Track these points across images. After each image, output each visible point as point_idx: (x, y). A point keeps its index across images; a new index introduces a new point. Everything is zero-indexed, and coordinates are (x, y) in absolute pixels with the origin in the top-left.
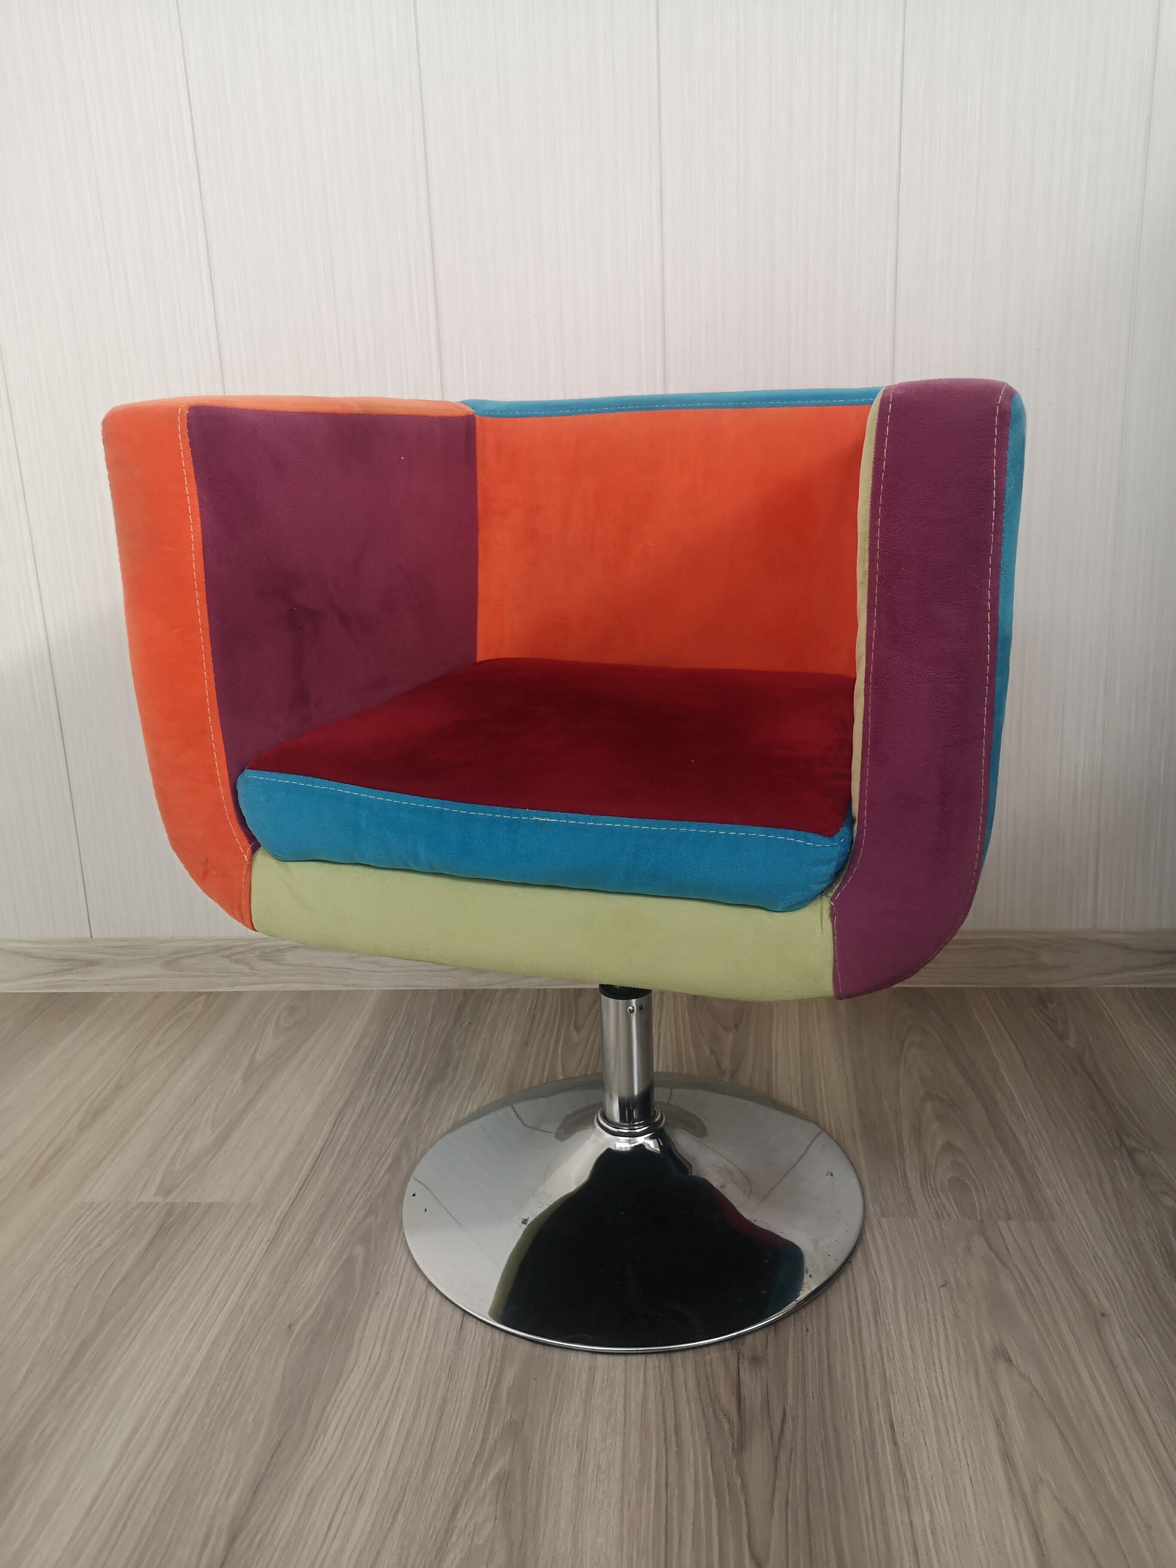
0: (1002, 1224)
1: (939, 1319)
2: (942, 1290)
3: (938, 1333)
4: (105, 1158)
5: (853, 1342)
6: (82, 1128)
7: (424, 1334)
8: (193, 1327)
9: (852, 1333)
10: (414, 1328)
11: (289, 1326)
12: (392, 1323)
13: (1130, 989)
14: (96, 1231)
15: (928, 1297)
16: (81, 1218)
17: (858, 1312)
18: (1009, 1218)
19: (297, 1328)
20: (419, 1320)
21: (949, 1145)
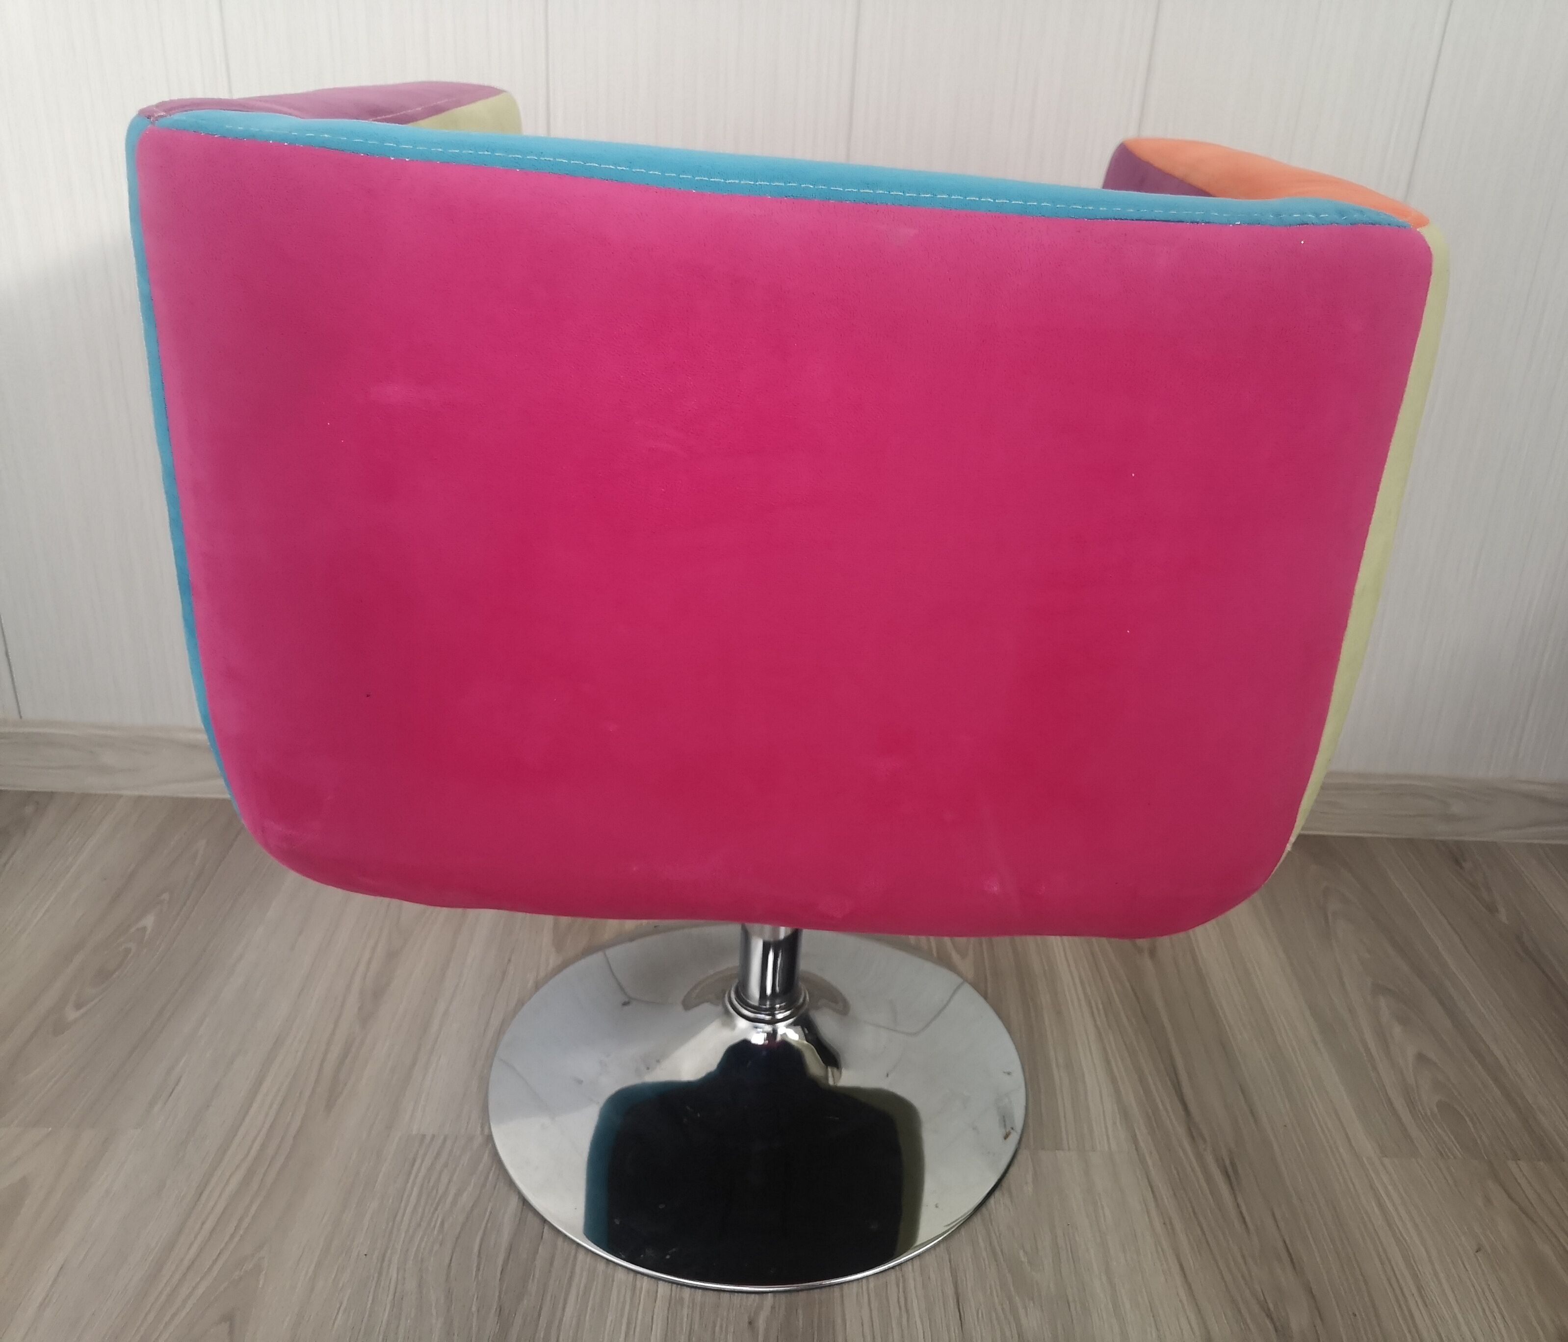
0: (1511, 1164)
1: (1488, 1294)
2: (1479, 1255)
3: (1494, 1316)
4: (414, 1064)
5: (1410, 1332)
6: (366, 1018)
7: (921, 1332)
8: (628, 1327)
9: (1405, 1319)
10: (904, 1320)
11: (750, 1323)
12: (875, 1313)
13: (1540, 845)
14: (445, 1179)
15: (1468, 1267)
16: (414, 1160)
17: (1401, 1289)
18: (1516, 1158)
19: (761, 1323)
20: (907, 1311)
21: (1421, 1058)
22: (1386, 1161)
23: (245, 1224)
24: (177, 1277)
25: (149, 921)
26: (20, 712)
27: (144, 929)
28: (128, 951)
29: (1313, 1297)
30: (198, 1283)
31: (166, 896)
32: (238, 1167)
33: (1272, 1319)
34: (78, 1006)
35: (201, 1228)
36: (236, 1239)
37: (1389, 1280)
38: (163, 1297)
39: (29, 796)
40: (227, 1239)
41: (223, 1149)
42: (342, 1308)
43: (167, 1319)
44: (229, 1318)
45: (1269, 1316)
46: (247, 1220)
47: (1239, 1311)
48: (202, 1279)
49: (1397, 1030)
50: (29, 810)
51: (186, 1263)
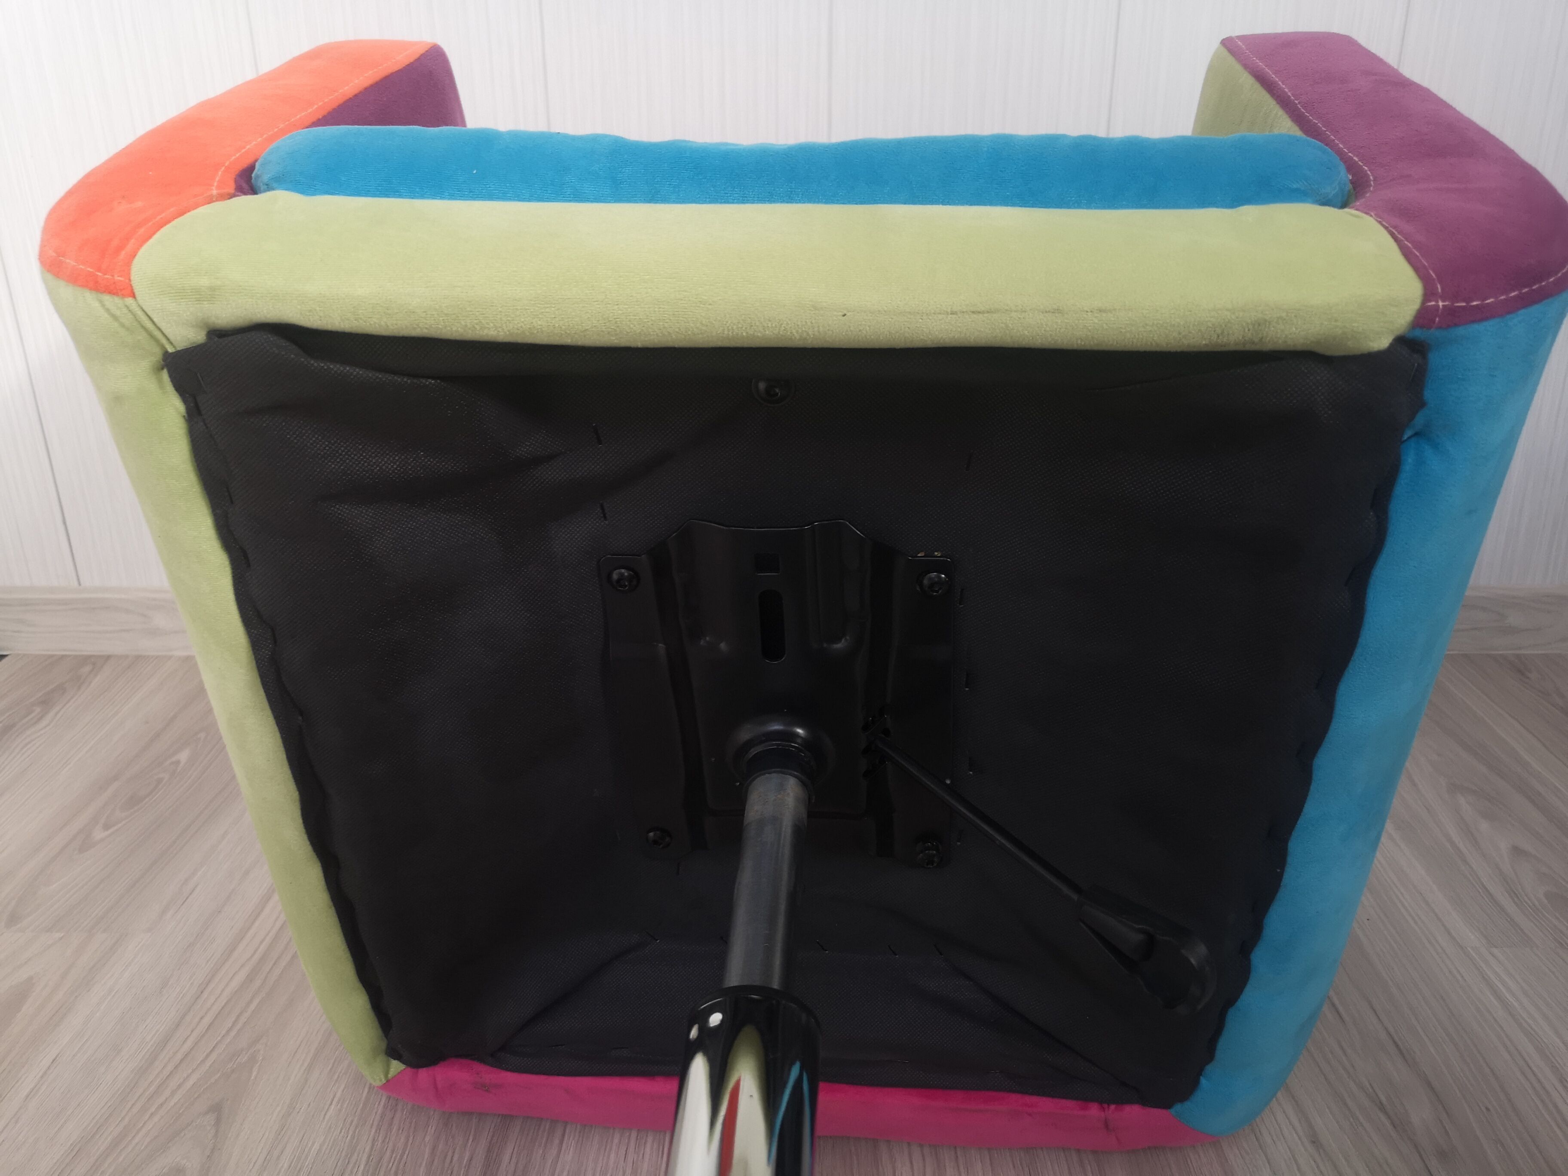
21: (1517, 851)
22: (1495, 951)
23: (243, 1019)
24: (170, 1068)
25: (183, 756)
26: (78, 580)
27: (178, 762)
28: (159, 781)
29: (1432, 1089)
30: (188, 1076)
31: (202, 735)
32: (243, 966)
33: (1386, 1113)
34: (106, 827)
35: (199, 1022)
36: (233, 1034)
37: (1523, 1073)
38: (152, 1089)
39: (86, 659)
40: (224, 1032)
41: (231, 949)
42: (336, 1100)
43: (153, 1109)
44: (217, 1109)
45: (1382, 1108)
46: (246, 1015)
47: (1345, 1104)
48: (194, 1071)
49: (1484, 826)
50: (87, 669)
51: (179, 1056)
